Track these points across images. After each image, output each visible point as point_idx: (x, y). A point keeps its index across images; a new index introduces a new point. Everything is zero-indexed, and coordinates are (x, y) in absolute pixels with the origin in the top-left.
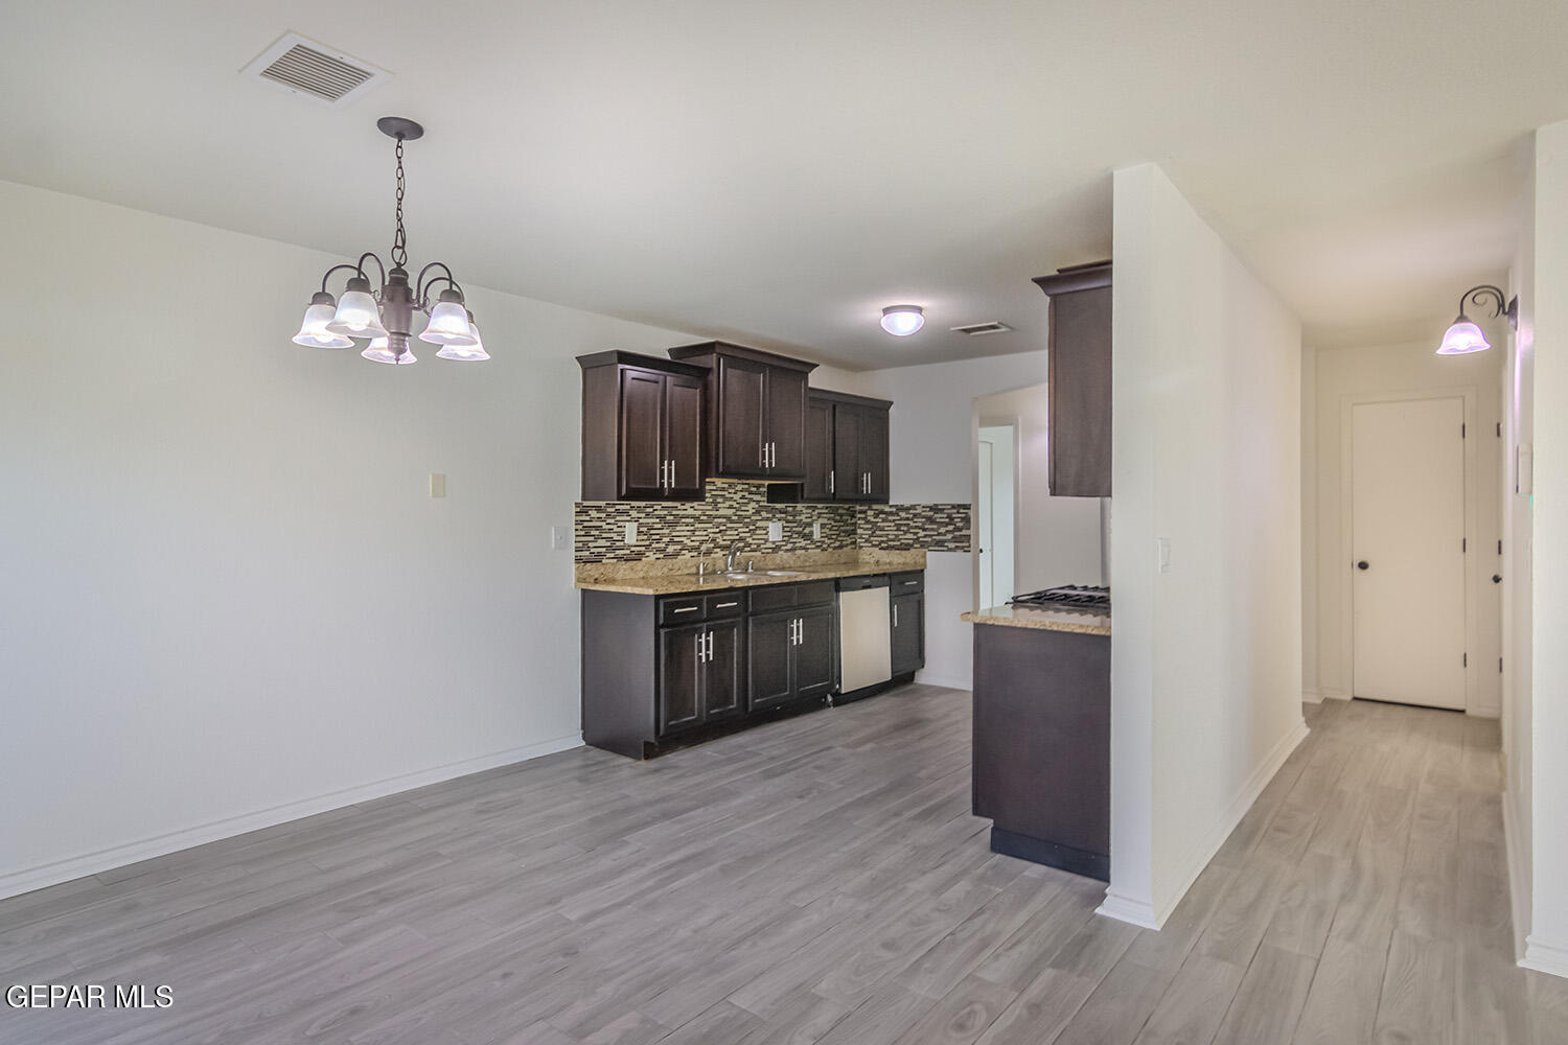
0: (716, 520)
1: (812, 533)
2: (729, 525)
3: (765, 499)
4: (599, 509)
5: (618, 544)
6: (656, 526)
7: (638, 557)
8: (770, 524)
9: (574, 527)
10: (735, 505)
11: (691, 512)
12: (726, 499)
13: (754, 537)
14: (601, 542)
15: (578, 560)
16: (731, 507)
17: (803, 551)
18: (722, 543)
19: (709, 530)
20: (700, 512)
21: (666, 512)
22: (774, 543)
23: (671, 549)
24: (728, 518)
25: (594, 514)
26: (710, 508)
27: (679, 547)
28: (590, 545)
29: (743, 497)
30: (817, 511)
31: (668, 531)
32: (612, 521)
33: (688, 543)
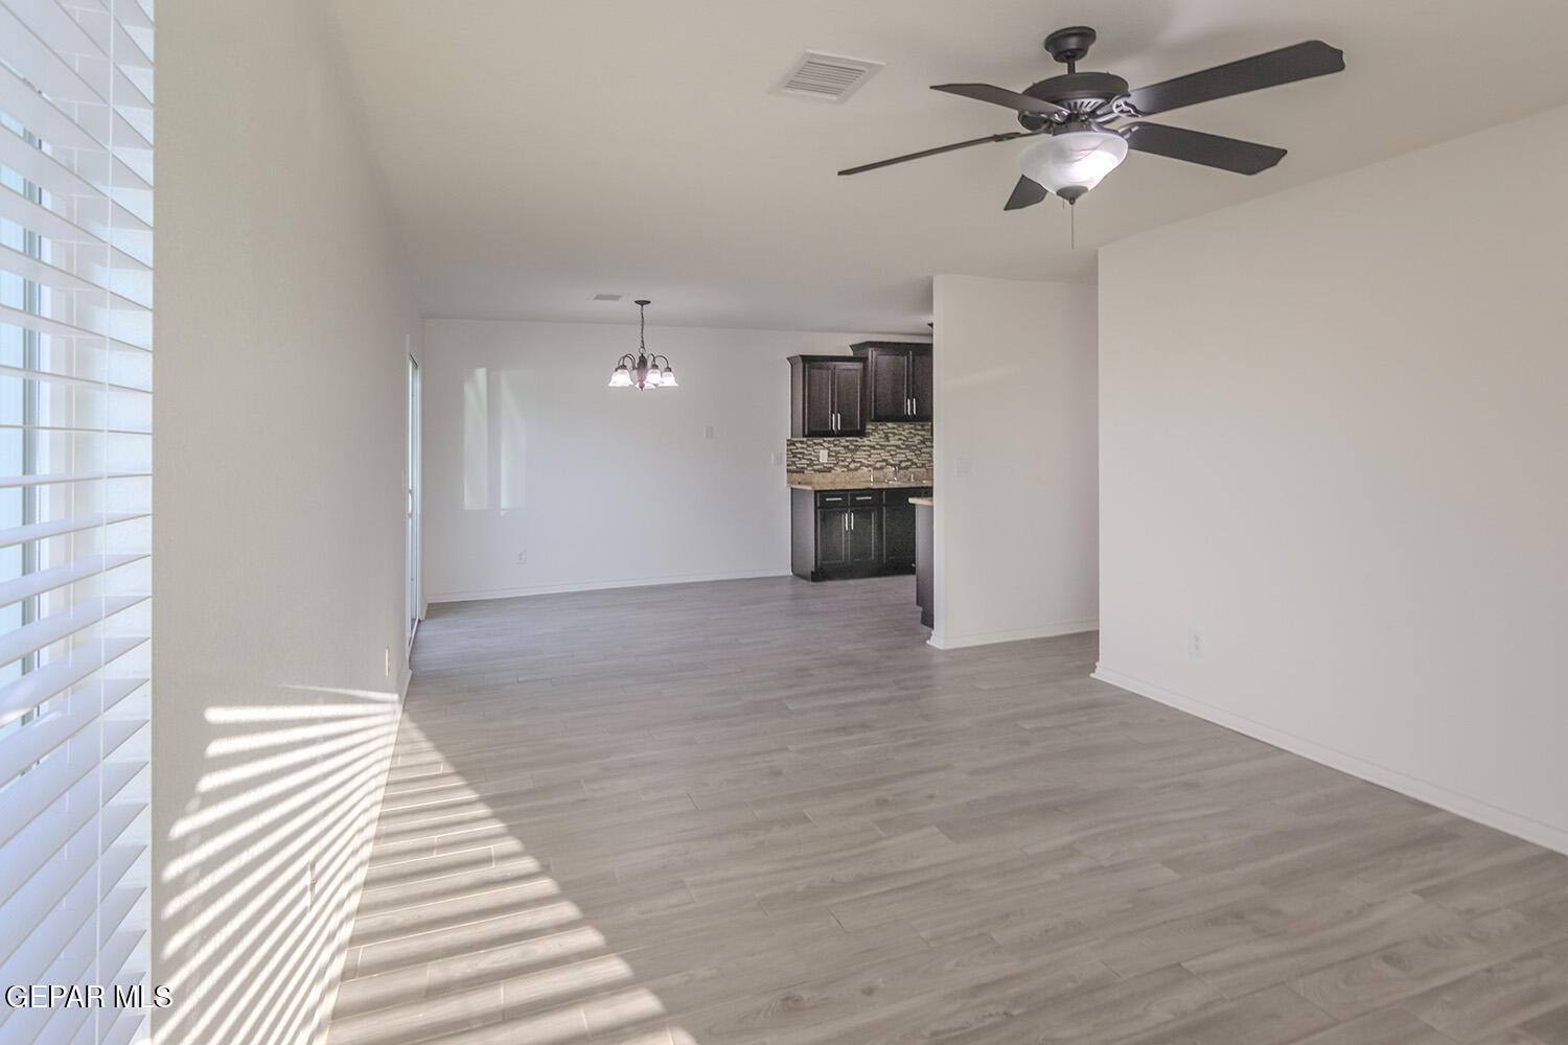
0: (887, 448)
4: (802, 442)
5: (815, 462)
6: (842, 452)
7: (829, 470)
9: (786, 453)
11: (868, 443)
12: (895, 434)
14: (803, 461)
15: (788, 471)
16: (900, 439)
18: (892, 462)
19: (882, 454)
20: (874, 443)
21: (848, 444)
23: (852, 466)
24: (898, 447)
25: (798, 445)
26: (880, 440)
27: (859, 465)
28: (797, 462)
29: (911, 433)
31: (850, 455)
32: (811, 449)
33: (866, 462)
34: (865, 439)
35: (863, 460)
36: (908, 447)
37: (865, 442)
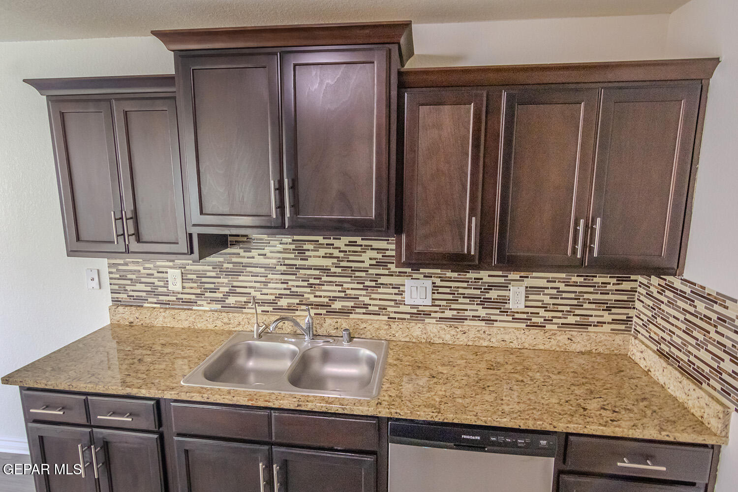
0: (302, 271)
1: (505, 300)
2: (324, 279)
5: (160, 289)
6: (209, 274)
8: (408, 282)
9: (107, 270)
10: (336, 253)
11: (259, 260)
13: (373, 296)
14: (140, 287)
15: (114, 301)
16: (331, 256)
17: (483, 323)
18: (312, 299)
19: (290, 283)
20: (274, 261)
22: (413, 307)
23: (231, 300)
24: (325, 270)
26: (292, 256)
28: (128, 288)
29: (352, 244)
31: (226, 281)
32: (151, 266)
33: (258, 295)
34: (254, 253)
35: (252, 292)
36: (349, 272)
37: (253, 258)
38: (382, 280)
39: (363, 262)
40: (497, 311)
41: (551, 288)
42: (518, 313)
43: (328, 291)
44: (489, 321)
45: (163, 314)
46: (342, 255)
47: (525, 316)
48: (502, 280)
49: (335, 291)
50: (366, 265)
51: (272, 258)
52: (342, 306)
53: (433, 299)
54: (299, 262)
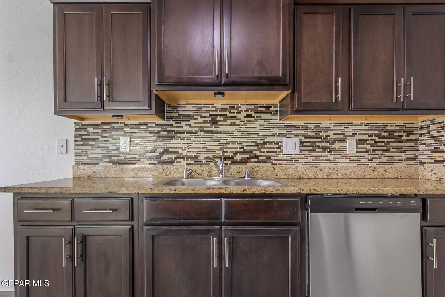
0: (215, 135)
1: (344, 149)
2: (230, 140)
3: (278, 117)
4: (95, 126)
5: (113, 152)
7: (133, 162)
8: (284, 139)
9: (74, 139)
10: (238, 122)
11: (187, 128)
12: (226, 117)
13: (262, 150)
14: (97, 150)
15: (77, 162)
16: (234, 125)
17: (331, 165)
18: (222, 153)
19: (207, 144)
20: (197, 129)
21: (160, 129)
22: (287, 155)
23: (165, 157)
24: (231, 134)
25: (91, 130)
26: (209, 125)
27: (174, 156)
28: (89, 152)
29: (249, 116)
30: (351, 128)
31: (162, 144)
32: (108, 135)
33: (184, 153)
34: (183, 124)
35: (180, 150)
36: (246, 135)
37: (182, 127)
38: (268, 139)
39: (256, 128)
40: (340, 156)
41: (371, 140)
42: (352, 156)
43: (232, 148)
44: (335, 163)
45: (115, 168)
46: (242, 123)
47: (356, 159)
48: (341, 136)
49: (237, 148)
50: (258, 129)
51: (195, 127)
52: (242, 158)
53: (300, 150)
54: (213, 129)
